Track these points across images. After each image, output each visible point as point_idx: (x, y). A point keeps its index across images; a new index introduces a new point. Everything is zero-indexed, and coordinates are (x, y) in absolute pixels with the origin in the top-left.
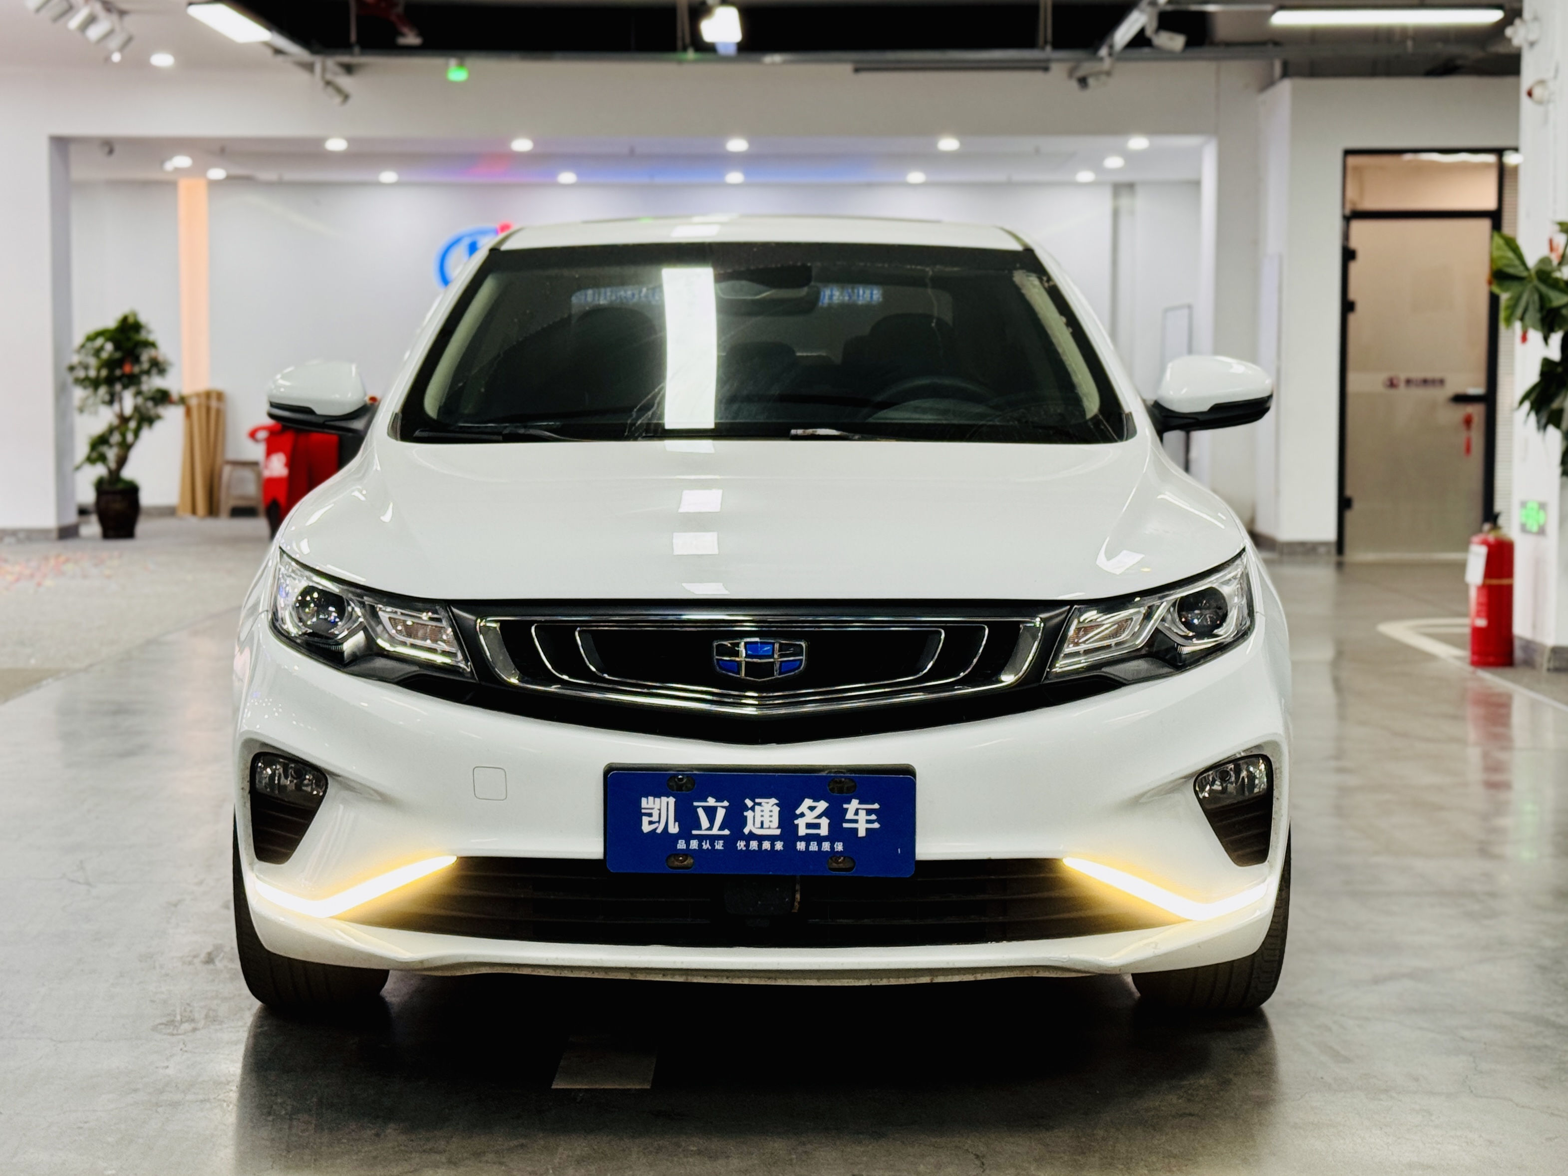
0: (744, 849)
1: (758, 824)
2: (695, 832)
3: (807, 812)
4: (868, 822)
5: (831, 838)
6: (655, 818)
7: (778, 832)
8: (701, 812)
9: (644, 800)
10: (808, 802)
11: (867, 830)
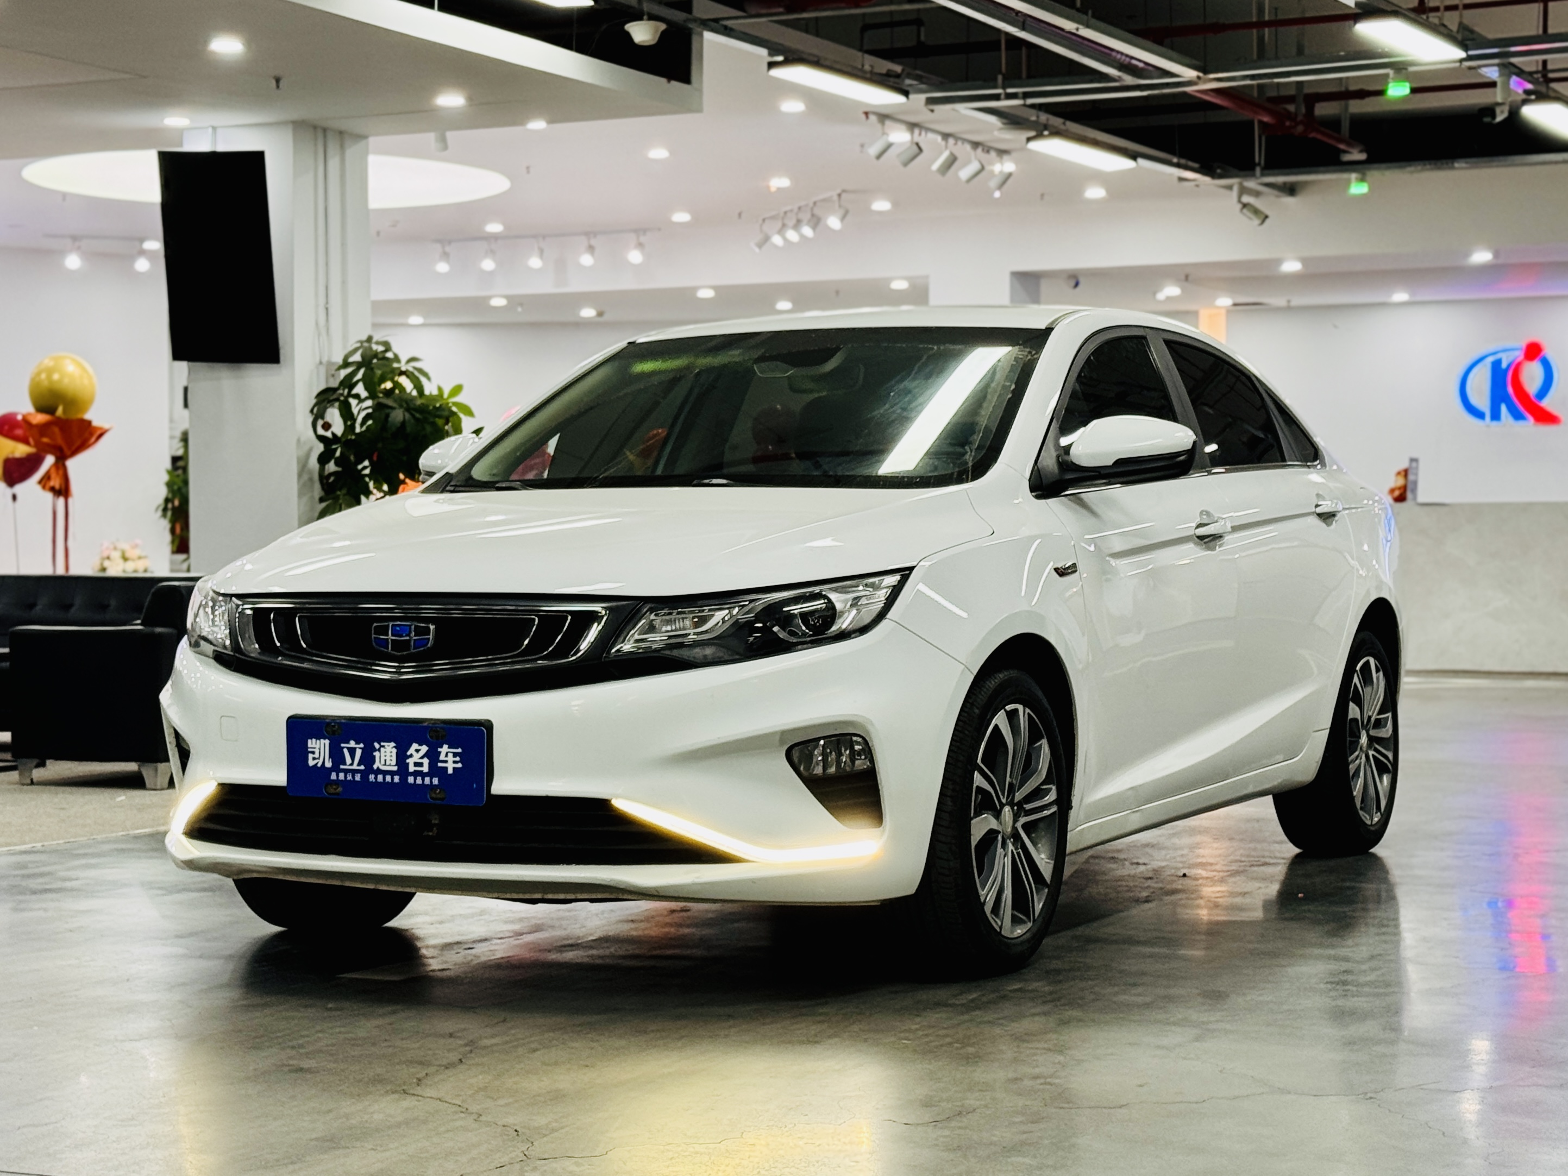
0: (374, 780)
1: (383, 762)
2: (342, 767)
3: (414, 753)
4: (455, 762)
5: (431, 774)
6: (316, 755)
7: (395, 768)
8: (345, 751)
9: (309, 741)
10: (415, 746)
11: (454, 768)
